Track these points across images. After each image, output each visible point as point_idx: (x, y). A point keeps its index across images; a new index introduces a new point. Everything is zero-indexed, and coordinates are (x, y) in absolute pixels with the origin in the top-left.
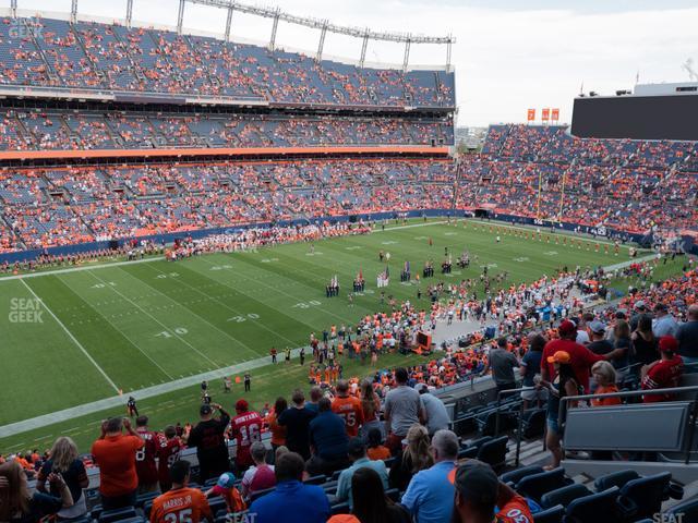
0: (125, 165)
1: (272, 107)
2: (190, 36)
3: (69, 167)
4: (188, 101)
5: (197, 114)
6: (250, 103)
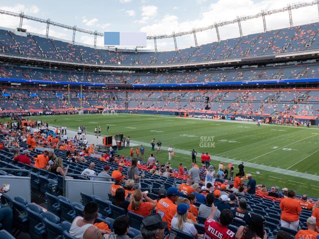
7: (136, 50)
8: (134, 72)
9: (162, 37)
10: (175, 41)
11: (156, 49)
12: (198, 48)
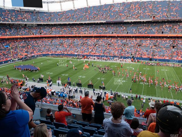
0: (105, 38)
1: (153, 21)
2: (143, 2)
3: (93, 38)
4: (125, 21)
5: (132, 25)
6: (145, 20)
7: (35, 10)
8: (36, 25)
9: (52, 2)
10: (61, 5)
11: (48, 10)
12: (76, 11)
